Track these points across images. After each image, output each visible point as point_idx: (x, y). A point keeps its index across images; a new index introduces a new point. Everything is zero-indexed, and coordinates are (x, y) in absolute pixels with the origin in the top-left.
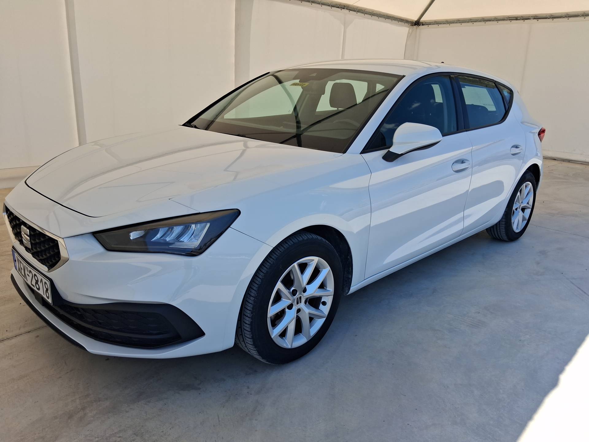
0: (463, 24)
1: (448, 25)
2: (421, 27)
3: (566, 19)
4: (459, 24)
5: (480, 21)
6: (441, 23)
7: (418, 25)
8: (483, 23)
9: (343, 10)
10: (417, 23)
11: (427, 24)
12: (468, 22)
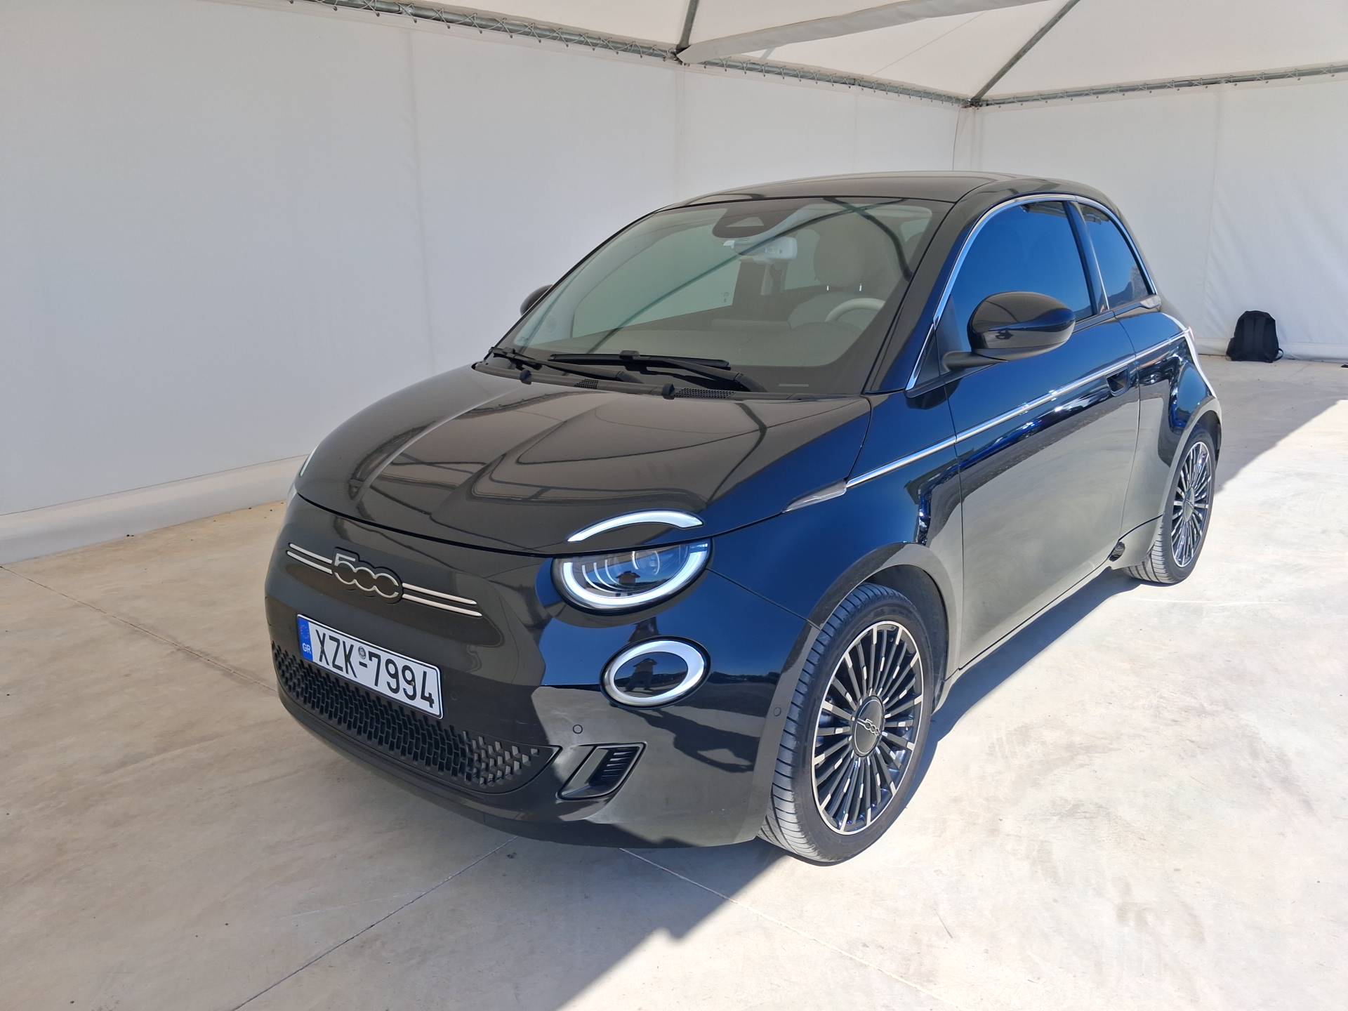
0: (1075, 99)
1: (1044, 102)
2: (984, 109)
3: (1294, 80)
4: (1068, 100)
5: (1113, 92)
6: (1028, 98)
7: (976, 106)
8: (1120, 95)
9: (852, 86)
10: (976, 102)
11: (997, 104)
12: (1087, 94)
